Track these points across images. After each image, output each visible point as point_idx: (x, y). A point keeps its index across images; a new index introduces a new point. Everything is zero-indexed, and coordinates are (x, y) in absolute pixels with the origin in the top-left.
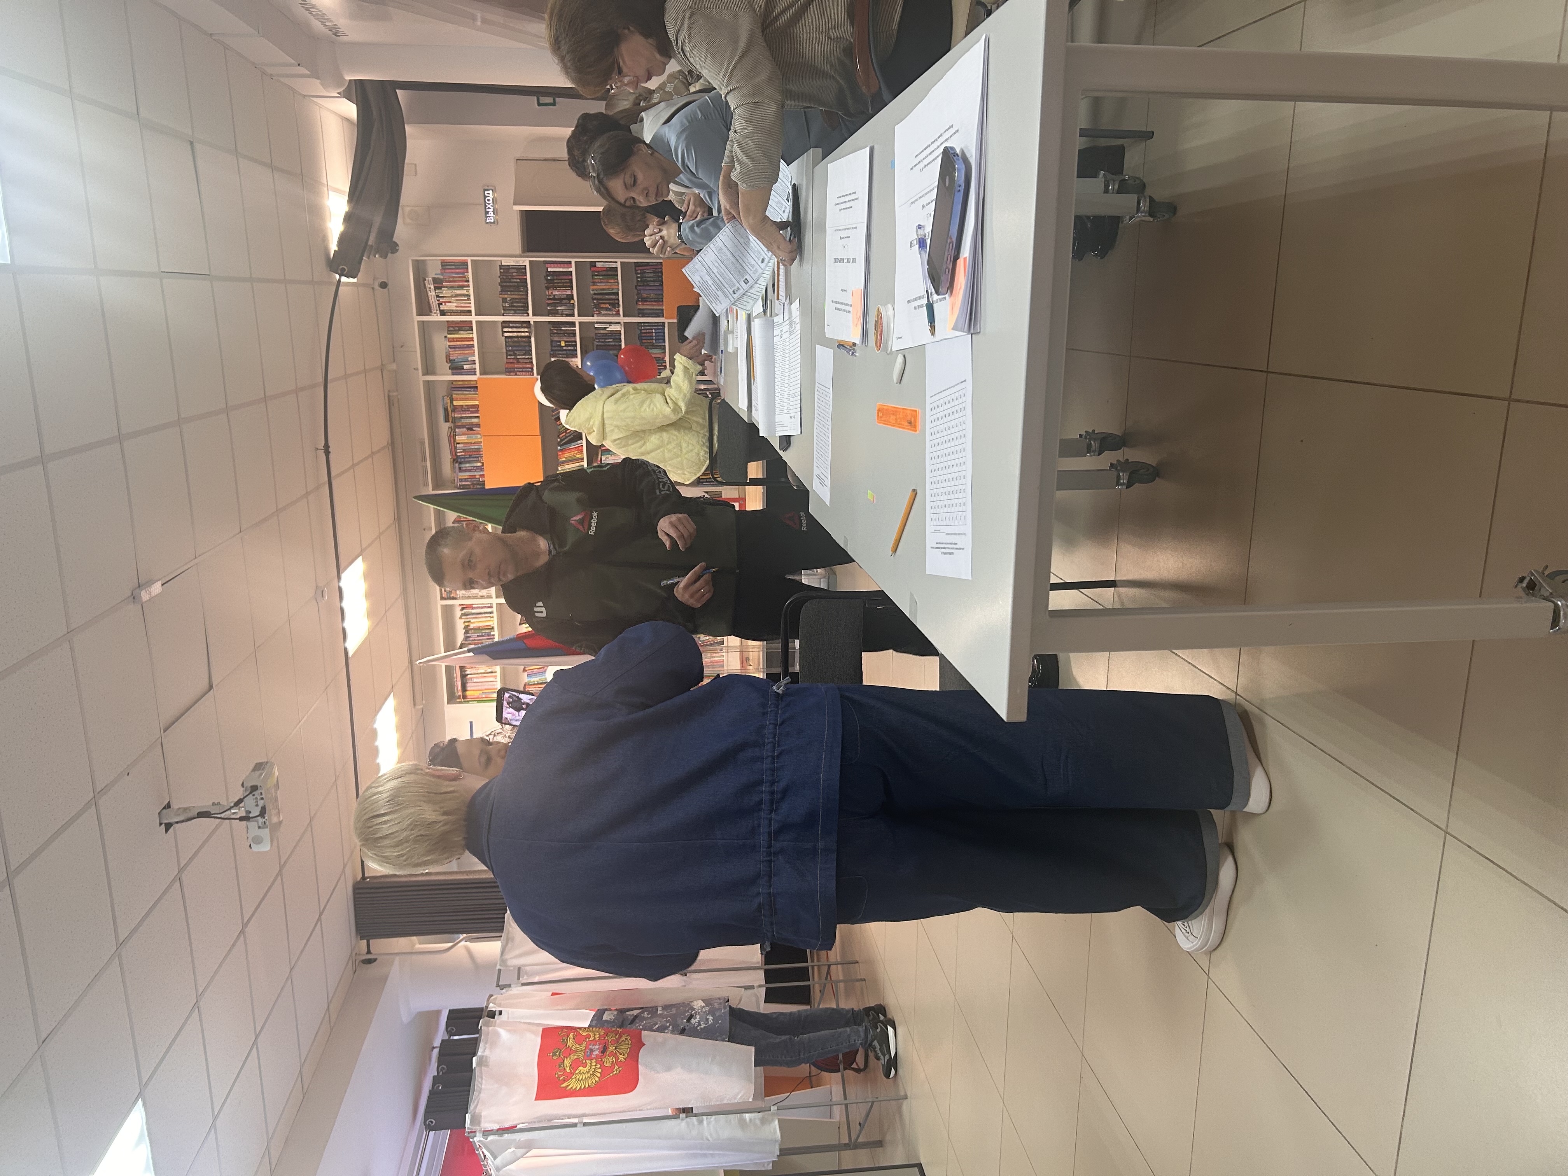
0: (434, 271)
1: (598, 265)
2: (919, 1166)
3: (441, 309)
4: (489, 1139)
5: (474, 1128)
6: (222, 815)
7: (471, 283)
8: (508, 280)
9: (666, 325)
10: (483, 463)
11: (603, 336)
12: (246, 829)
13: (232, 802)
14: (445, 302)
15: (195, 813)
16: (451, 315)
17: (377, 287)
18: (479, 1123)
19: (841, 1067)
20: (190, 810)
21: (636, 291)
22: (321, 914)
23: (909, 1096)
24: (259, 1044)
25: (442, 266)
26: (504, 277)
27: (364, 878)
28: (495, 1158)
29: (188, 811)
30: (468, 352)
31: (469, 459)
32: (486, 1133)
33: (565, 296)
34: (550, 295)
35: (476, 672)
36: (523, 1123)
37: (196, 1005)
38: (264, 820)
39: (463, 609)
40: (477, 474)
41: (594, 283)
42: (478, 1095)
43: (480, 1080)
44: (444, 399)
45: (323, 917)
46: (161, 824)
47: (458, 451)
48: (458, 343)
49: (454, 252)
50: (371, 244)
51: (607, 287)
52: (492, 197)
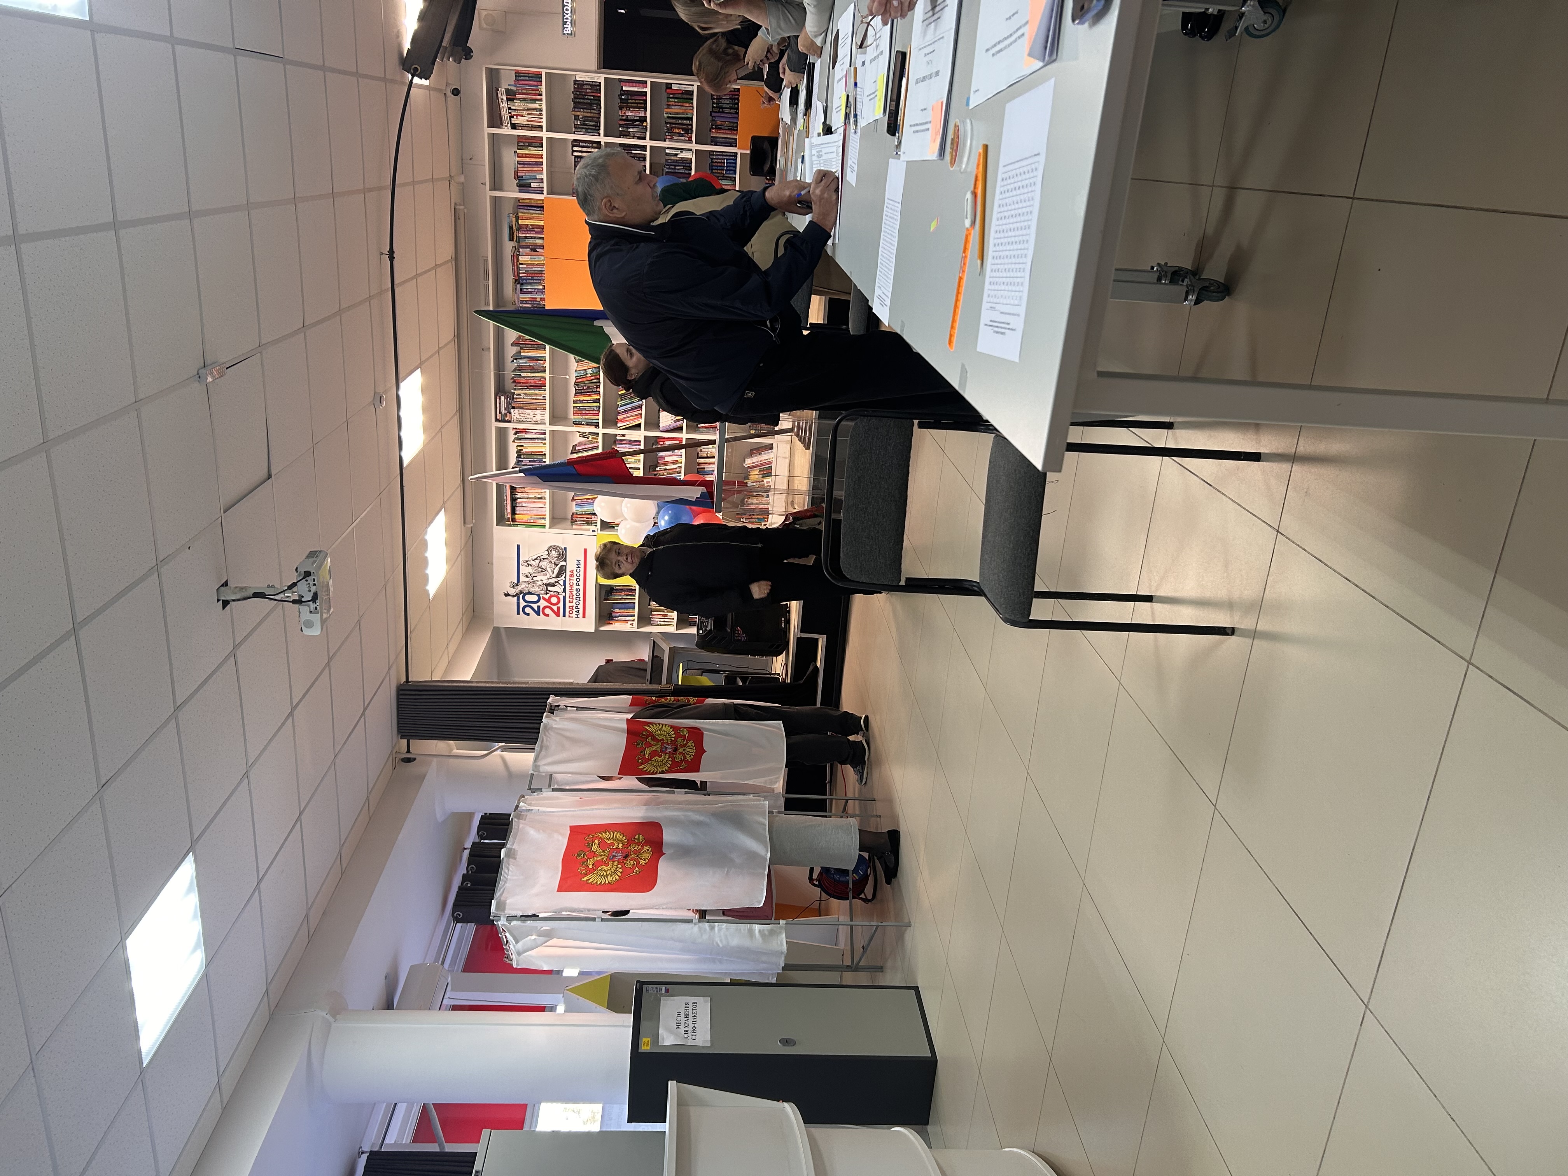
0: (507, 82)
1: (674, 87)
2: (916, 989)
3: (513, 122)
4: (512, 924)
5: (499, 913)
6: (277, 597)
7: (544, 97)
8: (580, 97)
9: (739, 156)
10: (544, 286)
11: (674, 162)
12: (298, 613)
13: (285, 586)
14: (517, 116)
15: (250, 593)
16: (522, 129)
17: (449, 93)
18: (504, 910)
19: (850, 895)
20: (246, 590)
21: (710, 118)
22: (365, 709)
23: (912, 924)
24: (303, 821)
25: (516, 76)
26: (578, 93)
27: (407, 681)
28: (517, 942)
29: (244, 590)
30: (536, 169)
31: (531, 281)
32: (510, 918)
33: (638, 118)
34: (623, 116)
35: (526, 496)
36: (545, 912)
37: (246, 776)
38: (316, 605)
39: (515, 434)
40: (538, 297)
41: (669, 106)
42: (504, 885)
43: (506, 871)
44: (509, 216)
45: (367, 712)
46: (218, 600)
47: (520, 272)
48: (527, 160)
49: (528, 63)
50: (445, 45)
51: (681, 111)
52: (570, 6)
